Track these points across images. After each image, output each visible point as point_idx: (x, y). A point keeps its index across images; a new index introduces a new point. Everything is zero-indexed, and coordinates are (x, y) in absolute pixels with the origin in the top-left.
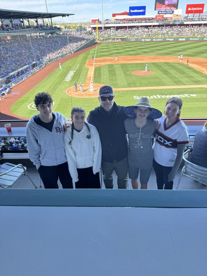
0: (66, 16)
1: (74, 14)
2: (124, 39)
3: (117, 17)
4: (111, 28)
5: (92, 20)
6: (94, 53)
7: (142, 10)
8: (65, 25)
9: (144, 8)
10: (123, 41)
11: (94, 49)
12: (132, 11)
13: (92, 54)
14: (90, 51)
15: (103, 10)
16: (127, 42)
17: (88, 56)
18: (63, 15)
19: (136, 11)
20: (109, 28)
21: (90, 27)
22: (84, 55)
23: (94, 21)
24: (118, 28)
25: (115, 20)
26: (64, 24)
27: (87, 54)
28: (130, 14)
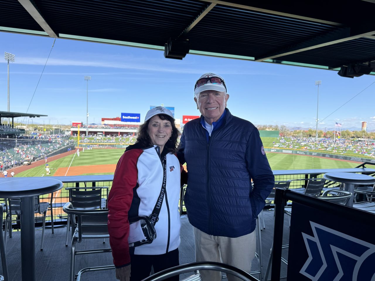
0: (36, 117)
1: (47, 116)
2: (114, 146)
3: (106, 122)
4: (98, 133)
5: (74, 124)
6: (70, 161)
7: (136, 117)
8: (35, 126)
9: (138, 115)
10: (113, 148)
11: (71, 156)
12: (124, 117)
13: (67, 161)
14: (65, 158)
15: (88, 113)
16: (117, 148)
17: (60, 164)
18: (31, 116)
19: (129, 117)
20: (95, 133)
21: (70, 131)
22: (54, 163)
23: (75, 125)
24: (107, 134)
25: (104, 125)
26: (32, 125)
27: (60, 162)
28: (123, 120)
